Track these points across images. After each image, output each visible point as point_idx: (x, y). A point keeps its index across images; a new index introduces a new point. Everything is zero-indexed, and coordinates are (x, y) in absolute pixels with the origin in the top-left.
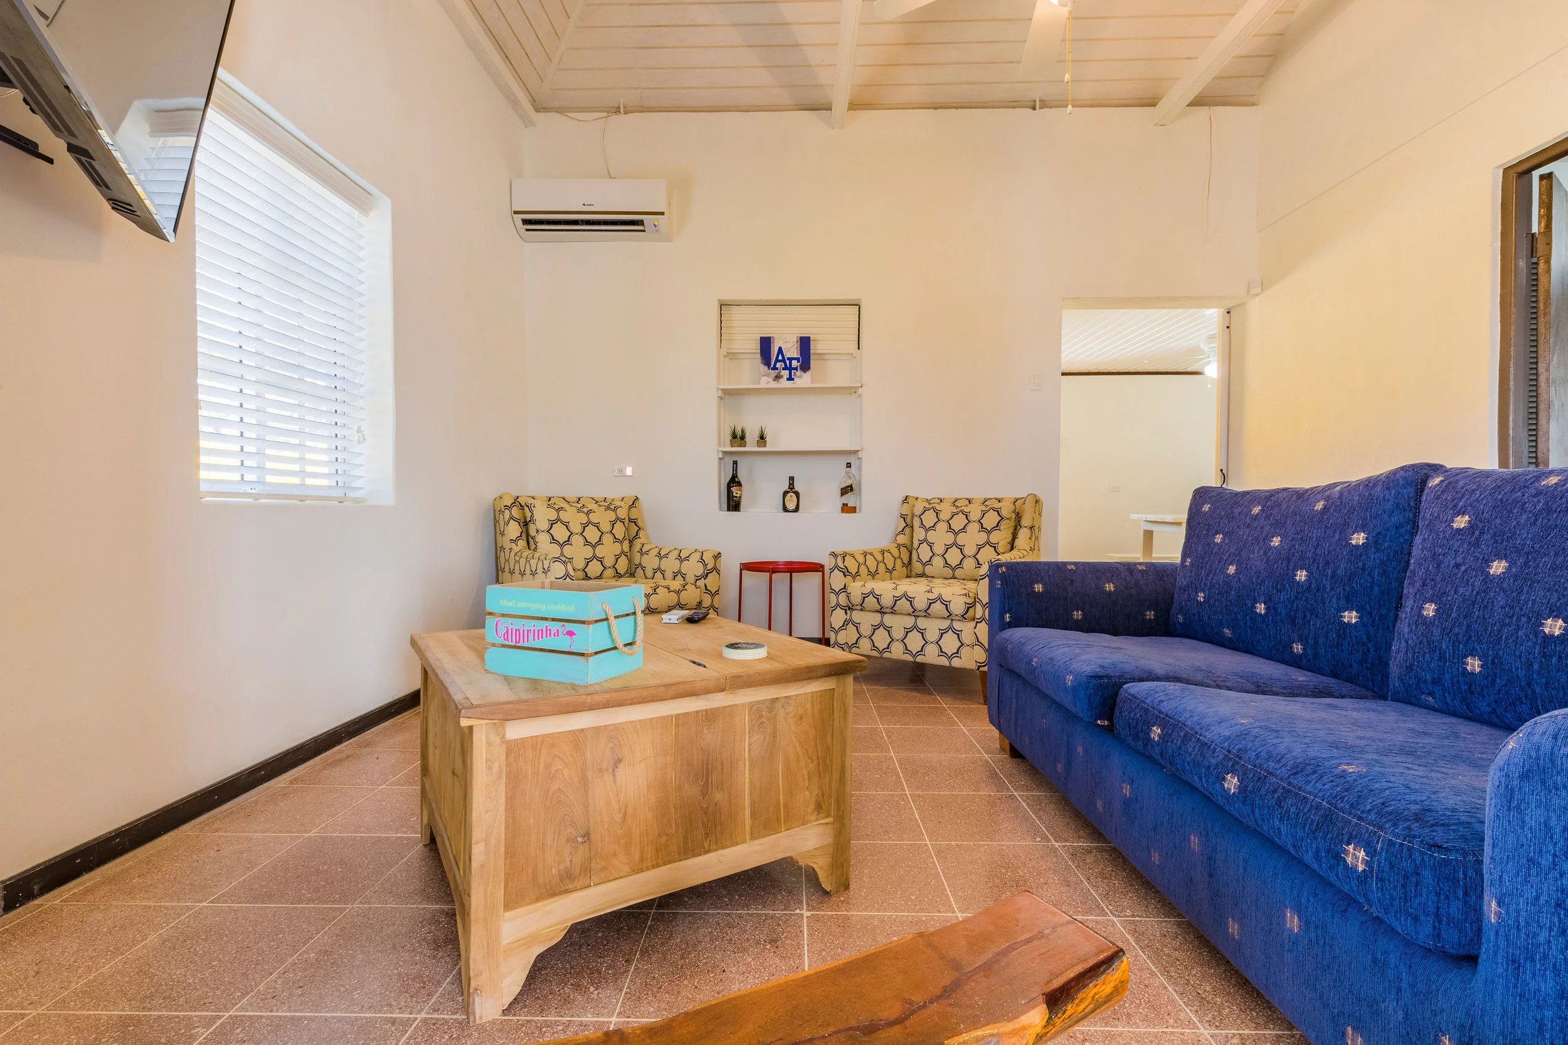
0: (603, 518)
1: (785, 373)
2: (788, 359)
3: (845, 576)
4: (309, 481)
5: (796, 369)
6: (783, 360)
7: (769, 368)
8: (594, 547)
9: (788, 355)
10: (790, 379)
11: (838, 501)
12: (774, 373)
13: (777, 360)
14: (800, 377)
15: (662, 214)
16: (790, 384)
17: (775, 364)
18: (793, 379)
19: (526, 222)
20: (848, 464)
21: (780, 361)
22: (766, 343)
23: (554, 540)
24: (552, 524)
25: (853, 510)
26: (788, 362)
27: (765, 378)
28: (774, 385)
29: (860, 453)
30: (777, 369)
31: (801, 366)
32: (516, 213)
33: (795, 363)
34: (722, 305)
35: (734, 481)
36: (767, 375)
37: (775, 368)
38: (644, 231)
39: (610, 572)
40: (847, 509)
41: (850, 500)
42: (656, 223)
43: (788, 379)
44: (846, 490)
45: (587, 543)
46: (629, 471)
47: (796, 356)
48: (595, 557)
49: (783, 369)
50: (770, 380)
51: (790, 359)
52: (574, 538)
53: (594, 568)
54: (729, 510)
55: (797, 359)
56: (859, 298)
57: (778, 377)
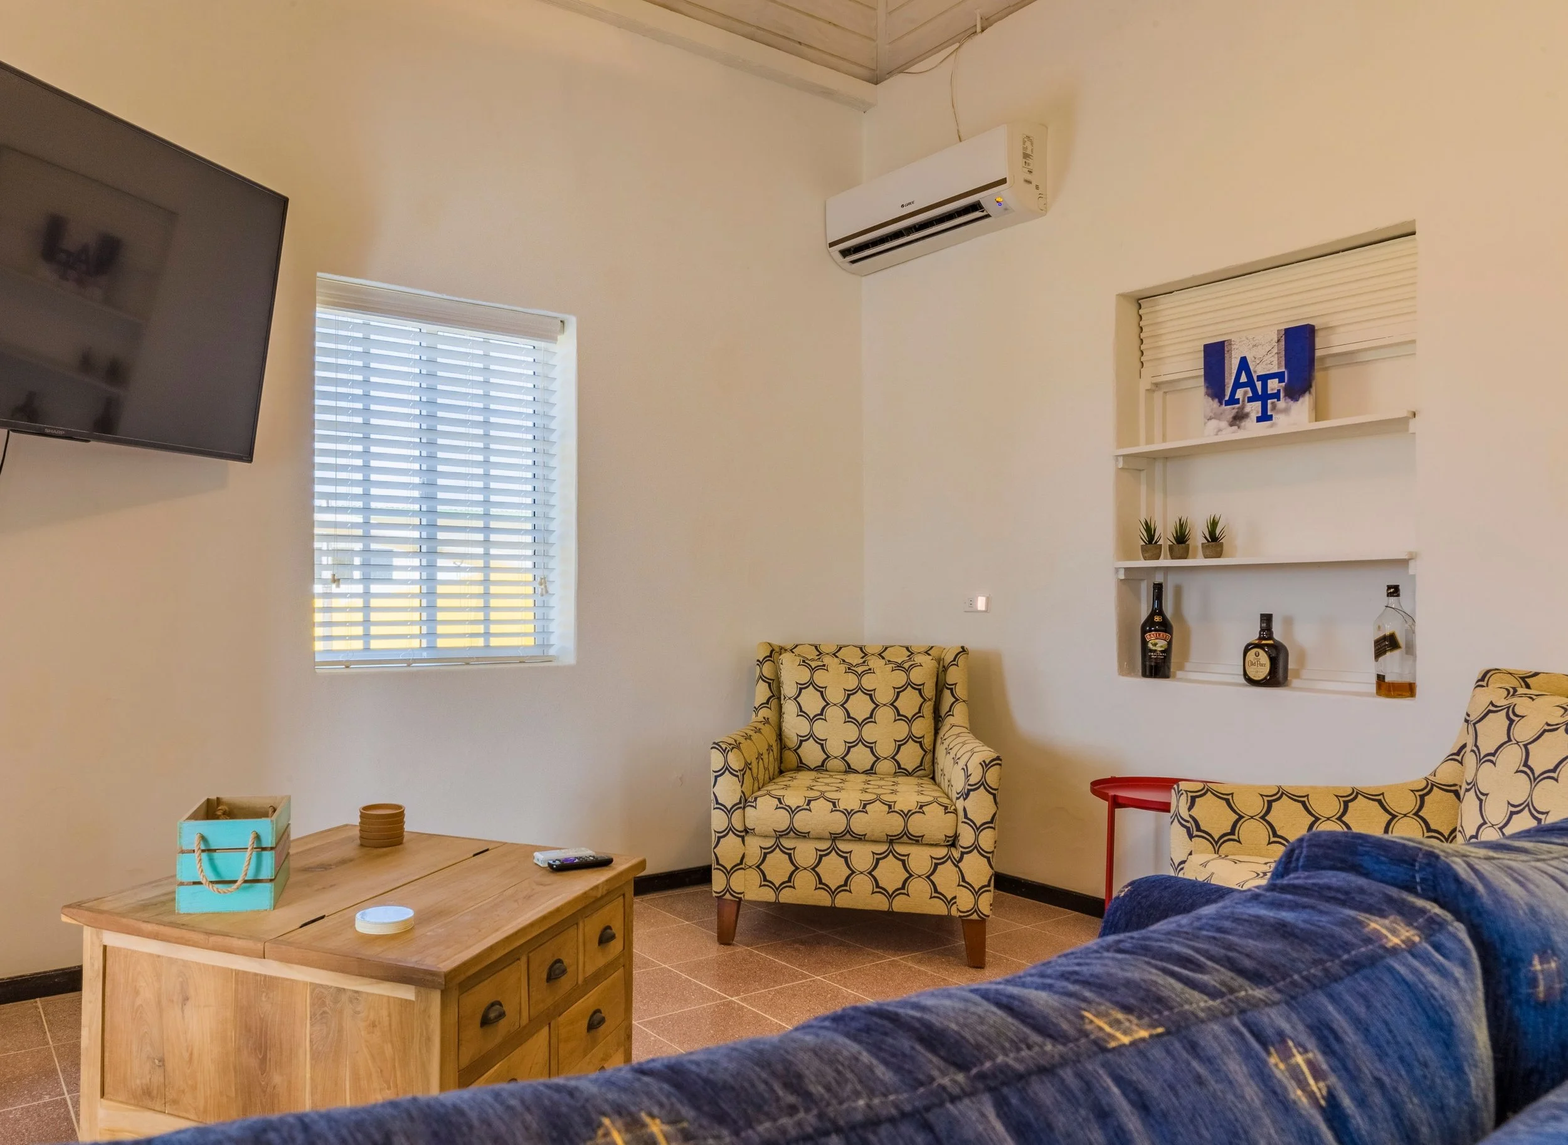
0: (883, 681)
1: (1254, 408)
2: (1260, 378)
3: (1191, 836)
4: (494, 642)
5: (1277, 396)
6: (1250, 383)
7: (1221, 404)
8: (860, 725)
9: (1258, 370)
10: (1264, 417)
11: (1368, 668)
12: (1230, 411)
13: (1237, 385)
14: (1286, 411)
15: (1003, 181)
16: (1263, 429)
17: (1233, 392)
18: (1270, 418)
19: (845, 253)
20: (1389, 587)
21: (1244, 385)
22: (1215, 354)
23: (802, 712)
24: (801, 689)
25: (1407, 690)
26: (1259, 385)
27: (1213, 423)
28: (1231, 434)
29: (1412, 564)
30: (1237, 401)
31: (1286, 389)
32: (832, 245)
33: (1273, 385)
34: (1139, 300)
35: (1158, 622)
36: (1217, 416)
37: (1233, 401)
38: (988, 216)
39: (885, 766)
40: (1385, 687)
41: (1393, 666)
42: (999, 199)
43: (1259, 420)
44: (1386, 644)
45: (849, 718)
46: (981, 603)
47: (1275, 370)
48: (860, 740)
49: (1250, 400)
50: (1224, 424)
51: (1264, 379)
52: (831, 712)
53: (860, 757)
54: (1144, 675)
55: (1279, 376)
56: (1408, 218)
57: (1238, 418)
